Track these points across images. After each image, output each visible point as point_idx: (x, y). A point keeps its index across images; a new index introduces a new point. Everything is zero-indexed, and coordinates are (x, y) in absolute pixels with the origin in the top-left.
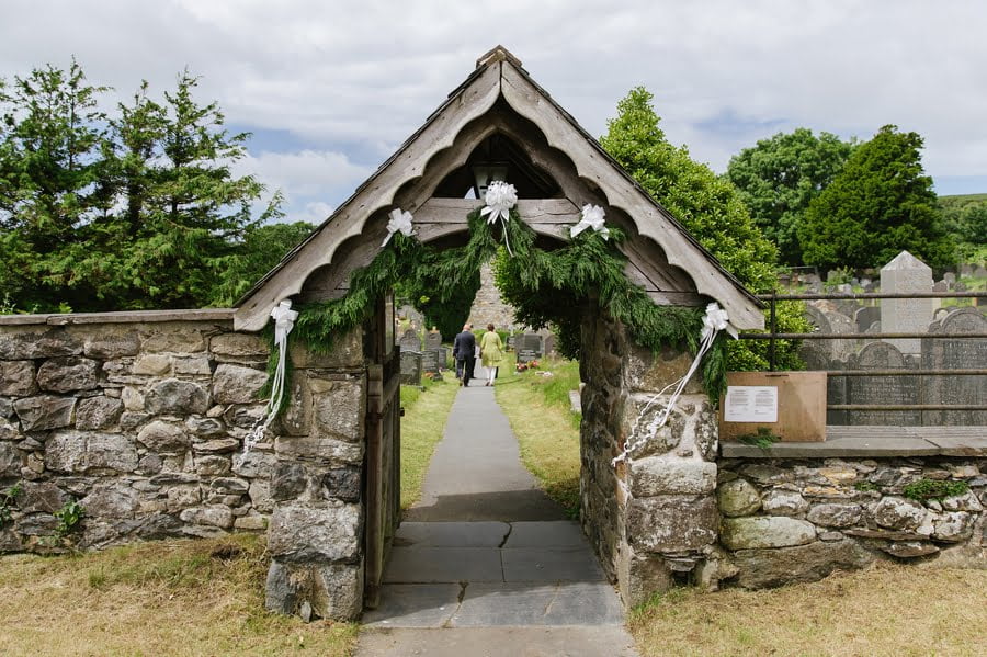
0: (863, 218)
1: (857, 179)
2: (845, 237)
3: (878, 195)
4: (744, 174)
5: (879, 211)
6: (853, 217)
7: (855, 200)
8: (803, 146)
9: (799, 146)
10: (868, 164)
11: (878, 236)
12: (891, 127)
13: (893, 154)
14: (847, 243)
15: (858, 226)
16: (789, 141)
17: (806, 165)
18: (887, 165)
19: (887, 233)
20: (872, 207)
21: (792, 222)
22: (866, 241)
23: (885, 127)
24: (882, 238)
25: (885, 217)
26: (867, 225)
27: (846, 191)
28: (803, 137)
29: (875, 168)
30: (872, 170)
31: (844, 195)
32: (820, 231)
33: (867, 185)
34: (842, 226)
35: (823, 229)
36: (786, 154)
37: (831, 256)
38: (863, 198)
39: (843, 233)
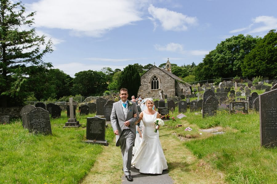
0: (265, 60)
1: (262, 47)
2: (259, 66)
3: (271, 52)
4: (221, 49)
5: (271, 57)
6: (261, 60)
7: (262, 54)
8: (241, 40)
9: (240, 39)
10: (266, 42)
11: (271, 65)
12: (273, 30)
13: (275, 38)
14: (260, 68)
15: (264, 63)
16: (236, 38)
17: (242, 45)
18: (273, 42)
19: (274, 64)
20: (269, 56)
21: (238, 63)
22: (267, 67)
23: (271, 31)
24: (272, 66)
25: (273, 59)
26: (267, 62)
27: (259, 51)
28: (241, 37)
29: (269, 43)
30: (268, 44)
31: (258, 53)
32: (249, 65)
33: (267, 49)
34: (257, 63)
35: (250, 64)
36: (235, 42)
37: (254, 73)
38: (265, 53)
39: (258, 65)
